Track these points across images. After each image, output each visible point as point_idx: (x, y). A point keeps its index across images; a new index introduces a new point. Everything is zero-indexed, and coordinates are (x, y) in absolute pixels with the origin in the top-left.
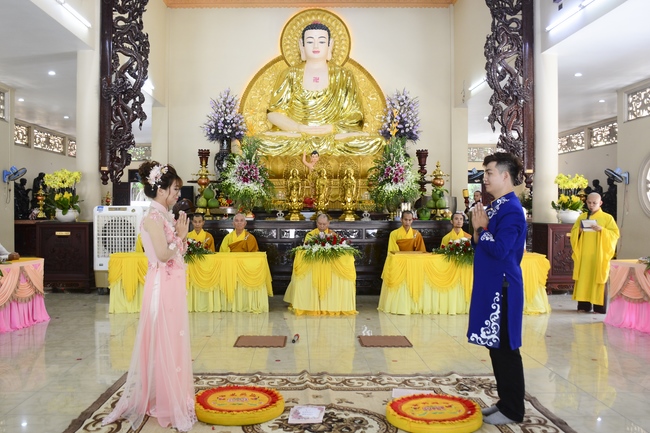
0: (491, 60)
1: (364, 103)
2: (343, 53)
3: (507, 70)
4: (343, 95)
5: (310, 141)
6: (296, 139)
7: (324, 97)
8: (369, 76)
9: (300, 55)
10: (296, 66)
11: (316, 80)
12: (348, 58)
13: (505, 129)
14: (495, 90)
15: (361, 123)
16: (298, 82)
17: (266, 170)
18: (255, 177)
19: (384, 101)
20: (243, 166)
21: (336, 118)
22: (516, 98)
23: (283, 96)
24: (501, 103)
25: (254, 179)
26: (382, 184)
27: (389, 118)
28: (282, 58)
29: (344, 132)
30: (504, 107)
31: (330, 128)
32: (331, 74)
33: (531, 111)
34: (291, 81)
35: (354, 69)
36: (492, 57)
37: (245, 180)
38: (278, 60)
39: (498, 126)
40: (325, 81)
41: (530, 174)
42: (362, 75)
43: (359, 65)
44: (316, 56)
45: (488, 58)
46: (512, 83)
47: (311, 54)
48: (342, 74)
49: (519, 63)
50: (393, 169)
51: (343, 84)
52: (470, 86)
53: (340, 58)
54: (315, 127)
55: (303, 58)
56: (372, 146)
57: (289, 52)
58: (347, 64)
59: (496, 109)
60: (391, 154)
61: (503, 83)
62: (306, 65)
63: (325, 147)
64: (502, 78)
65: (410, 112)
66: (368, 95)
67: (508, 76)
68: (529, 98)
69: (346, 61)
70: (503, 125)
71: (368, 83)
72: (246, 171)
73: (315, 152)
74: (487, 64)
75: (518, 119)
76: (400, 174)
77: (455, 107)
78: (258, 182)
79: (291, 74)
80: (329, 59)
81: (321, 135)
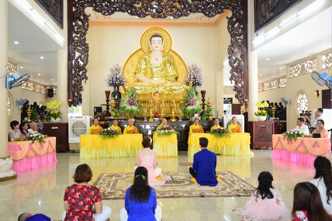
1: (178, 69)
2: (168, 47)
3: (237, 59)
4: (169, 66)
5: (155, 87)
6: (149, 86)
7: (160, 67)
8: (180, 57)
9: (149, 48)
10: (148, 53)
11: (157, 60)
12: (170, 49)
13: (236, 83)
14: (232, 67)
15: (176, 78)
16: (149, 61)
17: (139, 101)
19: (187, 69)
20: (130, 99)
21: (166, 76)
22: (241, 71)
23: (142, 67)
24: (234, 73)
25: (134, 104)
26: (187, 106)
27: (189, 76)
28: (141, 49)
29: (169, 83)
30: (236, 74)
31: (163, 81)
32: (163, 56)
33: (247, 76)
34: (146, 60)
35: (173, 54)
36: (231, 54)
37: (131, 105)
38: (139, 50)
39: (233, 82)
40: (161, 60)
41: (247, 101)
42: (177, 57)
43: (175, 52)
44: (157, 49)
45: (229, 54)
46: (239, 64)
47: (154, 48)
48: (168, 57)
49: (242, 56)
50: (191, 100)
51: (169, 61)
52: (224, 62)
53: (167, 49)
55: (151, 49)
57: (144, 47)
58: (170, 52)
59: (233, 75)
60: (190, 94)
61: (235, 65)
62: (152, 53)
63: (161, 89)
64: (235, 62)
65: (198, 74)
66: (180, 66)
67: (237, 61)
68: (246, 71)
70: (235, 81)
71: (180, 60)
72: (131, 101)
73: (157, 92)
74: (229, 57)
75: (241, 78)
76: (194, 102)
77: (218, 71)
78: (136, 106)
79: (146, 57)
80: (162, 50)
81: (159, 84)
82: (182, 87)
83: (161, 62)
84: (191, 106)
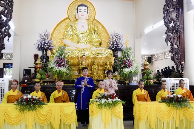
0: (166, 15)
1: (101, 37)
2: (92, 17)
4: (93, 33)
5: (81, 51)
6: (75, 50)
7: (86, 33)
8: (103, 26)
11: (83, 26)
12: (94, 19)
13: (172, 44)
14: (168, 28)
15: (100, 44)
16: (75, 28)
17: (69, 62)
18: (64, 64)
19: (108, 36)
20: (58, 59)
21: (91, 42)
22: (177, 31)
23: (69, 33)
24: (170, 33)
25: (63, 65)
26: (123, 68)
27: (112, 42)
28: (68, 18)
30: (172, 35)
32: (89, 24)
33: (183, 37)
34: (72, 27)
35: (98, 24)
36: (166, 14)
37: (59, 66)
38: (66, 19)
40: (86, 28)
41: (183, 64)
42: (100, 26)
43: (99, 22)
44: (83, 17)
45: (164, 14)
46: (175, 25)
47: (80, 16)
48: (93, 25)
49: (177, 16)
50: (127, 61)
51: (93, 29)
53: (91, 19)
55: (77, 18)
56: (107, 53)
57: (71, 16)
58: (94, 21)
59: (168, 36)
60: (126, 55)
62: (78, 21)
63: (87, 53)
64: (171, 22)
65: (120, 40)
66: (102, 33)
67: (173, 22)
68: (182, 32)
69: (94, 20)
70: (171, 43)
71: (102, 29)
72: (60, 62)
73: (84, 55)
74: (164, 17)
75: (177, 40)
76: (131, 64)
77: (136, 39)
78: (66, 67)
79: (72, 24)
80: (88, 19)
81: (85, 49)
82: (107, 52)
83: (87, 29)
84: (128, 68)
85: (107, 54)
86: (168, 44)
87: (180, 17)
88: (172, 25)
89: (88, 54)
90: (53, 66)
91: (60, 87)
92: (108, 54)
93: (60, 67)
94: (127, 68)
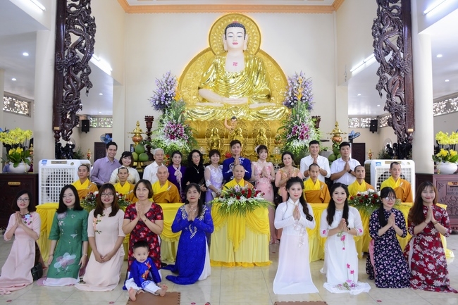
0: (377, 39)
1: (271, 82)
2: (255, 46)
3: (390, 48)
4: (256, 76)
5: (230, 110)
6: (220, 108)
7: (241, 77)
8: (275, 63)
9: (223, 47)
10: (220, 55)
11: (235, 64)
12: (259, 49)
13: (390, 95)
14: (382, 63)
15: (269, 97)
16: (222, 66)
17: (191, 129)
18: (181, 135)
19: (286, 81)
20: (171, 126)
21: (251, 92)
22: (399, 70)
23: (210, 77)
24: (386, 74)
25: (179, 136)
26: (290, 140)
27: (290, 93)
28: (210, 49)
29: (256, 103)
30: (389, 77)
31: (246, 100)
32: (246, 60)
33: (411, 81)
34: (216, 66)
35: (263, 57)
36: (378, 37)
37: (172, 137)
38: (207, 50)
39: (384, 93)
40: (242, 66)
41: (410, 132)
42: (270, 62)
43: (267, 54)
44: (235, 46)
45: (375, 37)
46: (395, 58)
47: (231, 45)
48: (255, 61)
49: (401, 41)
50: (300, 128)
51: (255, 68)
52: (351, 68)
53: (253, 50)
54: (234, 99)
55: (226, 49)
56: (278, 113)
57: (215, 45)
58: (258, 54)
59: (382, 79)
60: (298, 115)
62: (228, 54)
63: (242, 114)
64: (387, 53)
65: (306, 88)
66: (274, 76)
67: (391, 52)
68: (409, 70)
69: (257, 51)
70: (388, 92)
71: (274, 68)
72: (173, 130)
73: (234, 118)
74: (374, 42)
75: (400, 87)
76: (305, 132)
77: (338, 85)
78: (183, 139)
79: (217, 60)
80: (245, 49)
81: (238, 105)
82: (279, 110)
83: (243, 68)
84: (300, 140)
85: (278, 115)
86: (381, 95)
87: (406, 42)
88: (389, 57)
89: (243, 116)
90: (161, 138)
91: (163, 175)
92: (280, 114)
93: (172, 140)
94: (298, 140)
